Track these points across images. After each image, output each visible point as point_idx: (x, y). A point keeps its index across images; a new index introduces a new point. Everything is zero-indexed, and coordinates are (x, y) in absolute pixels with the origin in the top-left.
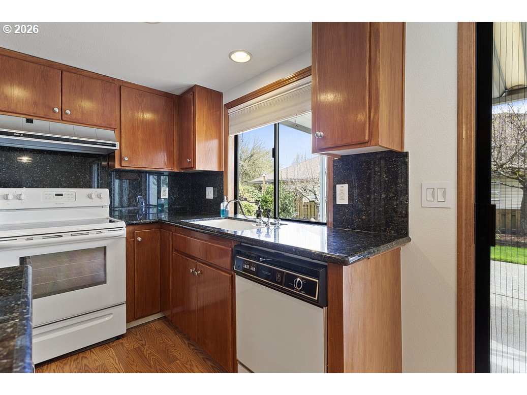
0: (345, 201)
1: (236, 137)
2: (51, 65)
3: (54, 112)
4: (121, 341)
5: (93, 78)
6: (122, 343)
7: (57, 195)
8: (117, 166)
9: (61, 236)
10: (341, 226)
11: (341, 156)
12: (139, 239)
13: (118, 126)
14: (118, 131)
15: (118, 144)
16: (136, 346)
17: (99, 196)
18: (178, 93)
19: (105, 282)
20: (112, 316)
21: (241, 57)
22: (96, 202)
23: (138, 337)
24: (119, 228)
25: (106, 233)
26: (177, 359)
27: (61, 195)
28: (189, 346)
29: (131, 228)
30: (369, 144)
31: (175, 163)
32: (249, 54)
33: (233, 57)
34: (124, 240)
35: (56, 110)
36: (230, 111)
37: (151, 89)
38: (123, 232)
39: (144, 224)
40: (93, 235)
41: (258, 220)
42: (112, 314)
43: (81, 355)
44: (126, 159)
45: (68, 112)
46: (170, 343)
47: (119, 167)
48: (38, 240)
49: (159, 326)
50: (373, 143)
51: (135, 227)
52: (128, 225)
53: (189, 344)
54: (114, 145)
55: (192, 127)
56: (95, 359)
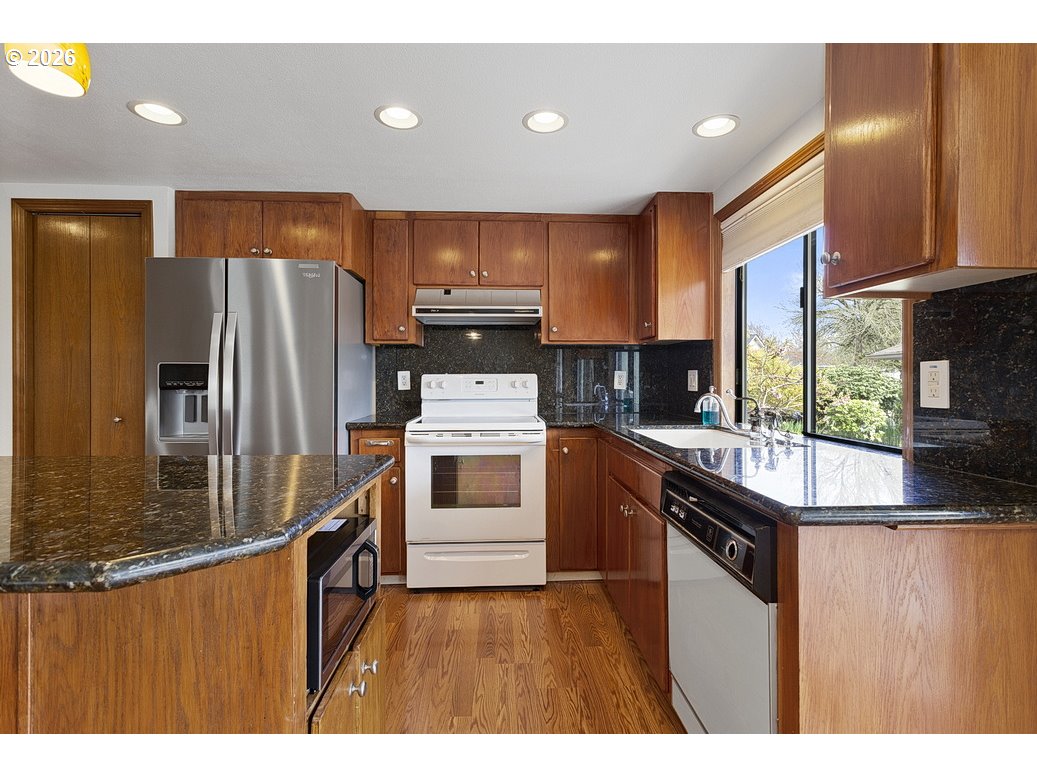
0: (944, 402)
1: (739, 271)
2: (468, 217)
3: (471, 275)
4: (538, 593)
5: (514, 221)
6: (538, 597)
7: (478, 383)
8: (544, 341)
9: (470, 435)
10: (931, 459)
11: (934, 294)
12: (566, 450)
13: (545, 281)
14: (544, 290)
15: (541, 309)
16: (554, 606)
17: (524, 385)
18: (635, 212)
19: (520, 506)
20: (527, 555)
21: (717, 127)
22: (520, 393)
23: (561, 596)
24: (537, 431)
25: (520, 437)
26: (601, 644)
27: (482, 383)
28: (625, 634)
29: (555, 432)
30: (935, 265)
31: (632, 331)
32: (733, 117)
33: (700, 131)
34: (544, 450)
35: (473, 273)
36: (723, 225)
37: (593, 215)
38: (542, 437)
39: (572, 427)
40: (504, 437)
41: (753, 434)
42: (527, 551)
43: (491, 595)
44: (555, 329)
45: (485, 273)
46: (600, 619)
47: (547, 342)
48: (447, 437)
49: (593, 590)
50: (944, 261)
51: (563, 432)
52: (549, 427)
53: (626, 629)
54: (536, 311)
55: (653, 266)
56: (503, 605)
